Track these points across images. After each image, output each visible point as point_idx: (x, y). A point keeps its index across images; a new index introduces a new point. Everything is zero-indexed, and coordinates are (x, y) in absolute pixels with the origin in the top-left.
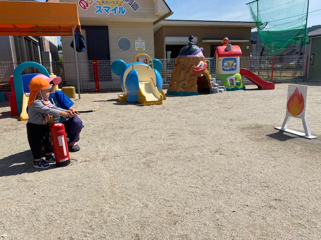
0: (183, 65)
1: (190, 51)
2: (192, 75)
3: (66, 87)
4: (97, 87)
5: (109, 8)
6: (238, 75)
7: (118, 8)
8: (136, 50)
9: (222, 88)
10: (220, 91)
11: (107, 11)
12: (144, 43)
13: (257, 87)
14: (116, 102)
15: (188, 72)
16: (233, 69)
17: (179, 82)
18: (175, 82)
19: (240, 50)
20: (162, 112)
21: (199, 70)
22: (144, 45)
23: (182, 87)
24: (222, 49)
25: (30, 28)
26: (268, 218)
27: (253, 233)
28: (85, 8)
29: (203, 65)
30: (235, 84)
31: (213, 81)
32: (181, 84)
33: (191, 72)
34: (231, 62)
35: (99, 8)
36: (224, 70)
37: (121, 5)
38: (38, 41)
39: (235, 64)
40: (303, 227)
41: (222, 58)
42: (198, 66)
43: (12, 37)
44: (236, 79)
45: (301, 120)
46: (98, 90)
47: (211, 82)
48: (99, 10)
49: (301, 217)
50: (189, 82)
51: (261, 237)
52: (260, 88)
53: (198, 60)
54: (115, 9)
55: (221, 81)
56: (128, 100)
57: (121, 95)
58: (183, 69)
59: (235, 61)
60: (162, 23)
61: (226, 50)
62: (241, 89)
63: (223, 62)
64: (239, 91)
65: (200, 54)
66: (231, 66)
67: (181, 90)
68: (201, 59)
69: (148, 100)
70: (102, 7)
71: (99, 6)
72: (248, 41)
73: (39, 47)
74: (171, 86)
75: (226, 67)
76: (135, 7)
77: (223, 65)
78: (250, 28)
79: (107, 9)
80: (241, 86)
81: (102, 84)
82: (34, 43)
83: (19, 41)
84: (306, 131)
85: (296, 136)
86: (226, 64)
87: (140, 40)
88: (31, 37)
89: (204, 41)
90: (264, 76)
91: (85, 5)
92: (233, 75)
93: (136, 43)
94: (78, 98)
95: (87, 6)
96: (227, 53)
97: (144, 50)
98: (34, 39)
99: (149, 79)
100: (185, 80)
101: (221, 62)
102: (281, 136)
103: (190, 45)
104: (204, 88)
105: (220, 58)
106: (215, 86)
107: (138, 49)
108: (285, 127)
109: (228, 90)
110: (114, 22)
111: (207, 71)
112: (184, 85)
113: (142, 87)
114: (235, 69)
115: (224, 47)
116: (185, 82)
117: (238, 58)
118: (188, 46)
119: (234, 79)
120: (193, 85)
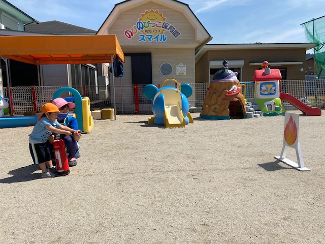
0: (215, 89)
1: (224, 76)
2: (224, 99)
3: (106, 109)
4: (137, 109)
5: (152, 36)
6: (278, 100)
7: (160, 36)
8: (177, 74)
9: (258, 113)
10: (255, 116)
11: (150, 39)
12: (185, 68)
13: (302, 113)
14: (144, 124)
15: (220, 96)
16: (271, 94)
17: (210, 106)
18: (207, 106)
19: (280, 74)
21: (231, 94)
22: (185, 70)
23: (214, 111)
24: (260, 72)
28: (130, 37)
29: (236, 89)
30: (273, 109)
31: (247, 105)
32: (213, 108)
33: (223, 96)
34: (270, 86)
35: (142, 37)
36: (261, 94)
37: (162, 33)
39: (274, 88)
41: (259, 83)
42: (230, 90)
44: (275, 104)
46: (137, 112)
47: (245, 107)
48: (143, 39)
50: (220, 106)
52: (304, 114)
53: (231, 84)
54: (157, 37)
55: (258, 107)
56: (155, 122)
57: (150, 117)
58: (215, 93)
59: (274, 85)
60: (205, 47)
61: (264, 74)
62: (281, 114)
63: (261, 85)
65: (234, 78)
66: (269, 90)
67: (213, 114)
68: (235, 83)
70: (145, 36)
71: (142, 34)
72: (302, 63)
73: (96, 72)
74: (203, 109)
75: (264, 91)
76: (176, 34)
77: (261, 89)
78: (305, 50)
79: (149, 37)
80: (281, 112)
82: (91, 68)
83: (76, 67)
84: (299, 163)
86: (264, 88)
87: (181, 65)
88: (88, 64)
89: (251, 64)
91: (130, 34)
92: (272, 99)
93: (177, 68)
94: (114, 119)
95: (132, 35)
96: (265, 77)
97: (185, 74)
99: (177, 103)
100: (216, 104)
101: (258, 87)
103: (224, 69)
104: (237, 112)
105: (258, 82)
106: (250, 111)
107: (179, 73)
108: (284, 156)
109: (265, 115)
110: (157, 49)
111: (240, 95)
112: (216, 109)
113: (168, 110)
114: (274, 94)
115: (263, 71)
116: (216, 106)
117: (278, 82)
118: (221, 71)
119: (272, 104)
120: (224, 109)
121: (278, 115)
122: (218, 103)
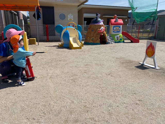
0: (93, 29)
1: (97, 22)
2: (97, 34)
3: (31, 39)
4: (48, 39)
6: (121, 35)
8: (68, 20)
9: (113, 41)
10: (111, 43)
12: (72, 16)
13: (130, 41)
14: (57, 47)
15: (95, 32)
16: (118, 32)
17: (90, 38)
18: (88, 38)
19: (122, 22)
20: (81, 53)
21: (101, 32)
22: (73, 17)
23: (92, 40)
24: (113, 21)
25: (12, 6)
26: (135, 110)
27: (127, 117)
29: (103, 29)
30: (119, 39)
32: (92, 38)
36: (114, 32)
38: (16, 14)
39: (119, 29)
40: (153, 115)
41: (113, 26)
42: (100, 29)
43: (3, 11)
44: (120, 37)
45: (153, 59)
46: (48, 41)
47: (107, 38)
49: (152, 110)
50: (95, 37)
51: (132, 120)
52: (132, 42)
53: (101, 26)
55: (112, 37)
56: (64, 46)
57: (60, 43)
58: (93, 31)
59: (120, 27)
60: (82, 6)
61: (115, 22)
62: (122, 42)
63: (114, 27)
64: (121, 43)
65: (102, 23)
66: (117, 30)
67: (91, 41)
68: (102, 26)
69: (74, 46)
72: (127, 17)
73: (17, 17)
74: (86, 39)
75: (115, 30)
77: (113, 29)
80: (122, 40)
81: (50, 37)
82: (15, 14)
83: (7, 13)
84: (155, 65)
85: (150, 67)
86: (115, 29)
87: (70, 15)
88: (13, 11)
89: (104, 16)
90: (134, 35)
92: (118, 35)
93: (68, 16)
94: (37, 44)
96: (116, 23)
97: (73, 20)
98: (14, 12)
99: (75, 36)
100: (93, 36)
101: (112, 28)
102: (142, 67)
103: (97, 18)
104: (103, 41)
105: (112, 26)
106: (109, 40)
107: (69, 19)
108: (145, 63)
109: (115, 42)
110: (57, 5)
111: (105, 32)
112: (93, 39)
113: (71, 39)
114: (120, 32)
115: (114, 20)
116: (93, 38)
117: (121, 26)
118: (96, 19)
119: (119, 37)
120: (97, 39)
121: (121, 42)
122: (94, 36)
